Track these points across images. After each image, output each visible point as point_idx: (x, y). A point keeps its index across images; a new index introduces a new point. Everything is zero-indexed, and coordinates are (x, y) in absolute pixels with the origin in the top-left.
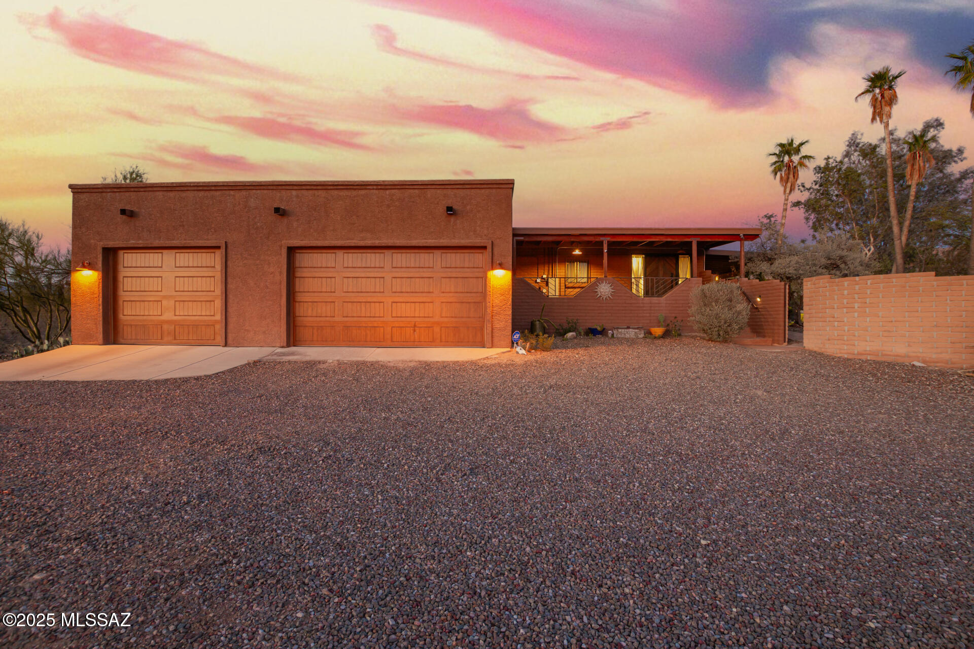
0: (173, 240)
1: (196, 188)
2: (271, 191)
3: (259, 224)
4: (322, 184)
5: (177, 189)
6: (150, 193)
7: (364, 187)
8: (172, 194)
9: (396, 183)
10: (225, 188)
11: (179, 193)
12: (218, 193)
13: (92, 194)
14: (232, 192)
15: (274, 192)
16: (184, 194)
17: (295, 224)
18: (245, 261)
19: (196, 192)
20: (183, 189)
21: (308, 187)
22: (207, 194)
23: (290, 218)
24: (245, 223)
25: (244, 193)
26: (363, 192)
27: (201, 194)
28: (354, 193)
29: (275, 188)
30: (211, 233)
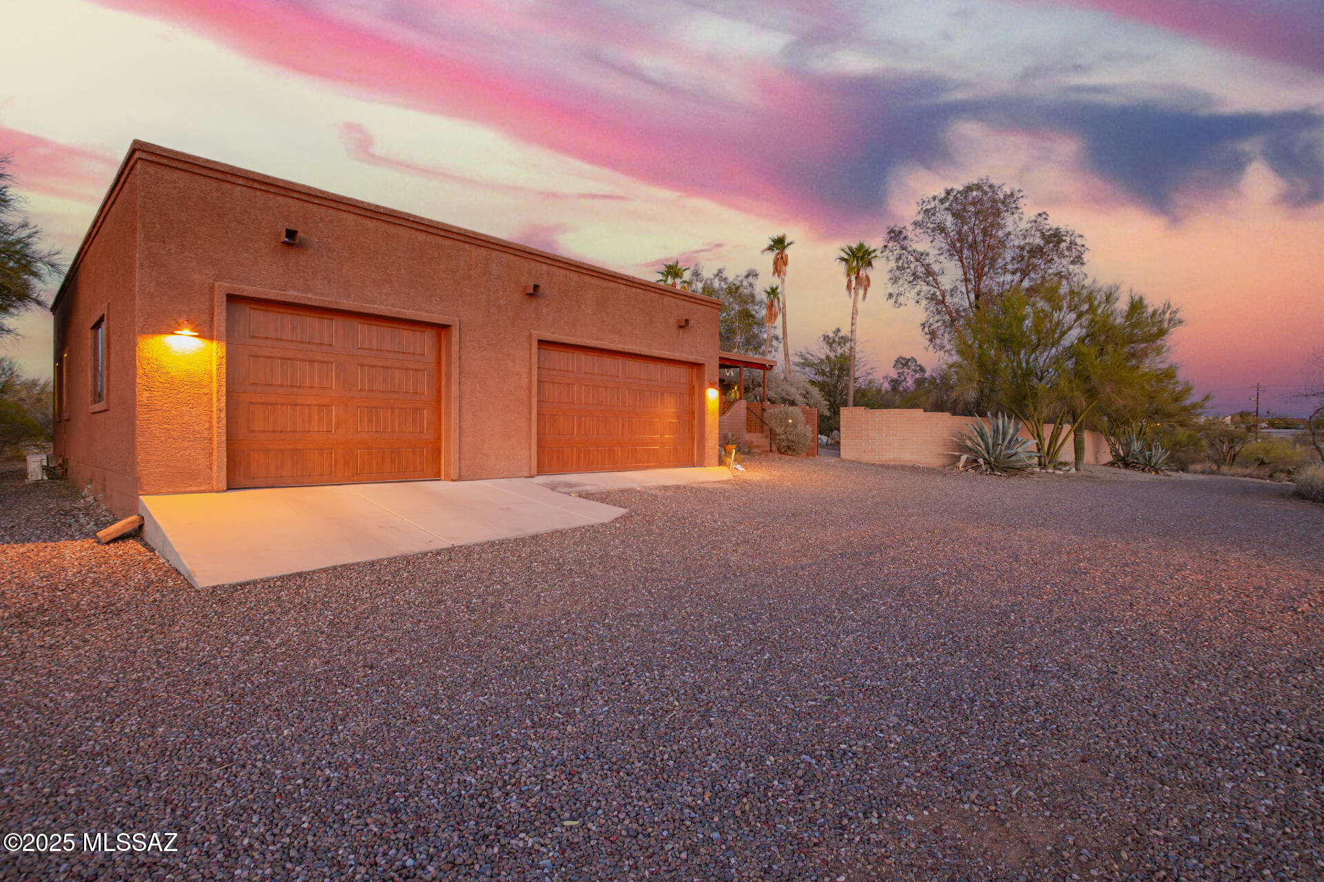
0: (374, 303)
1: (415, 226)
2: (518, 259)
3: (501, 302)
4: (578, 264)
5: (384, 218)
6: (331, 211)
7: (614, 279)
8: (371, 224)
9: (644, 283)
10: (460, 238)
11: (386, 225)
12: (448, 242)
13: (197, 177)
14: (467, 247)
15: (522, 260)
16: (393, 230)
17: (545, 310)
18: (483, 353)
19: (413, 231)
20: (392, 220)
21: (561, 265)
22: (430, 238)
23: (539, 300)
24: (484, 296)
25: (484, 253)
26: (612, 285)
27: (422, 237)
28: (605, 284)
29: (524, 255)
30: (435, 302)
